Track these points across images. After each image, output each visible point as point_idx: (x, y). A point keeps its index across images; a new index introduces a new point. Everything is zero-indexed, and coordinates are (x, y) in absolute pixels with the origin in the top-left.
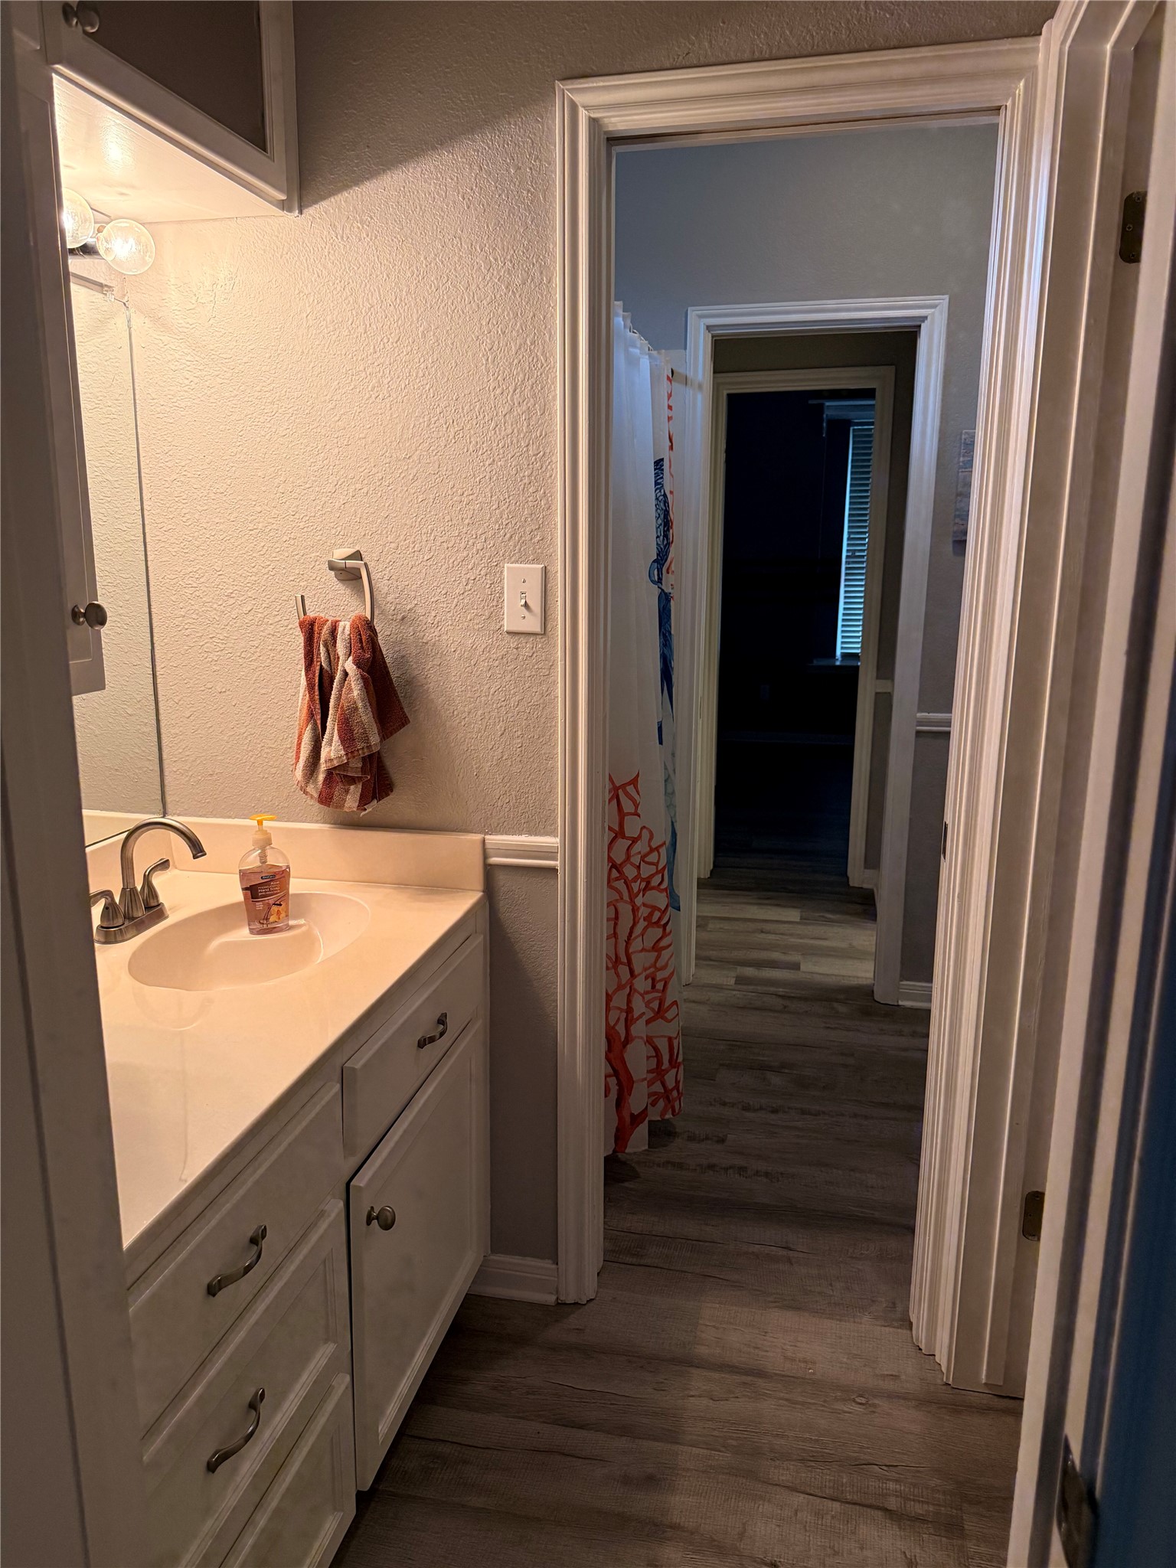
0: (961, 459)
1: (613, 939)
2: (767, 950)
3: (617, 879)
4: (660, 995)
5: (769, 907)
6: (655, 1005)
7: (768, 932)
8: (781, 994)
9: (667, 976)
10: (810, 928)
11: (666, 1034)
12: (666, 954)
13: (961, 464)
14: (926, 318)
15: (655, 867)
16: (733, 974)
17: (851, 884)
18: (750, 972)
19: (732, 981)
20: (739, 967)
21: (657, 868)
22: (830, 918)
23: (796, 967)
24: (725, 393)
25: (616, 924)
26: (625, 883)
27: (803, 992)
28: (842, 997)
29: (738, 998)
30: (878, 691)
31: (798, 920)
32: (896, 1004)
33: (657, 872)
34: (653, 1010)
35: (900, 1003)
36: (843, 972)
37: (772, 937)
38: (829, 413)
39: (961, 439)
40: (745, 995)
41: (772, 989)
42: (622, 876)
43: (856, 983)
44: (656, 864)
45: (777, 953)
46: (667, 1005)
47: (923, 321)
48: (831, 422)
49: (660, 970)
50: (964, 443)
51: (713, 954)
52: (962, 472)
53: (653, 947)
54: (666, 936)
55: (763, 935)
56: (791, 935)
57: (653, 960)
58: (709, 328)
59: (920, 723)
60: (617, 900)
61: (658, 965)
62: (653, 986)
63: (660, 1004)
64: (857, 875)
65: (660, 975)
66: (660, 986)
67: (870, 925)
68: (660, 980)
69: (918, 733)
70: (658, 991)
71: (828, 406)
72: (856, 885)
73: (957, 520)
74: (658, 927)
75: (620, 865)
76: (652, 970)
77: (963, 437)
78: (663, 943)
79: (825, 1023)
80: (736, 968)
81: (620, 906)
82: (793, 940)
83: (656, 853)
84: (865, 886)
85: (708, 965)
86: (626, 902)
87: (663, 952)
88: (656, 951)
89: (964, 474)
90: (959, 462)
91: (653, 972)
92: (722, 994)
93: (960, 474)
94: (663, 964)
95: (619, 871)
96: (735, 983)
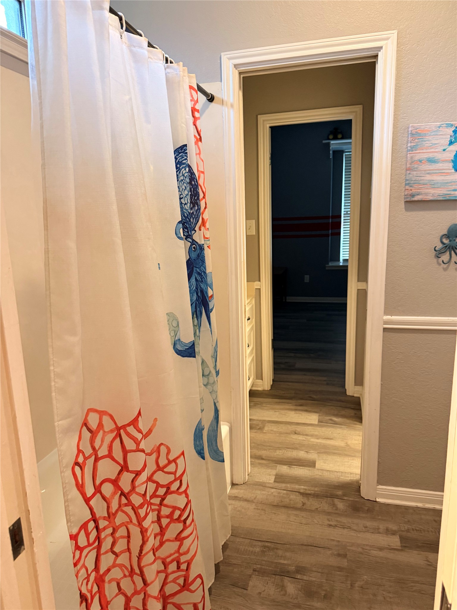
0: (409, 145)
1: (128, 554)
2: (296, 449)
3: (126, 505)
4: (184, 573)
5: (301, 412)
6: (181, 581)
7: (299, 434)
8: (302, 491)
9: (189, 558)
10: (324, 429)
11: (191, 602)
12: (187, 542)
13: (409, 148)
14: (381, 48)
15: (173, 476)
16: (274, 472)
17: (348, 394)
18: (284, 469)
19: (272, 479)
20: (278, 465)
21: (175, 476)
22: (335, 421)
23: (312, 464)
24: (268, 126)
25: (129, 542)
26: (133, 509)
27: (316, 489)
28: (340, 493)
29: (274, 496)
30: (359, 288)
31: (316, 422)
32: (375, 500)
33: (175, 480)
34: (179, 585)
35: (377, 500)
36: (342, 469)
37: (301, 438)
38: (333, 147)
39: (408, 131)
40: (279, 493)
41: (297, 487)
42: (130, 503)
43: (350, 478)
44: (174, 473)
45: (303, 452)
46: (191, 579)
47: (380, 51)
48: (334, 152)
49: (182, 555)
50: (411, 134)
51: (263, 453)
52: (410, 154)
53: (176, 538)
54: (187, 528)
55: (295, 437)
56: (312, 436)
57: (177, 547)
58: (236, 66)
59: (386, 323)
60: (127, 522)
61: (181, 551)
62: (178, 567)
63: (185, 580)
64: (351, 389)
65: (183, 559)
66: (184, 567)
67: (358, 426)
68: (184, 562)
69: (385, 329)
70: (182, 570)
71: (332, 144)
72: (351, 394)
73: (407, 187)
74: (180, 522)
75: (128, 493)
76: (176, 555)
77: (410, 129)
78: (184, 534)
79: (329, 520)
80: (276, 466)
81: (130, 527)
82: (312, 440)
83: (173, 464)
84: (355, 395)
85: (260, 464)
86: (134, 524)
87: (185, 541)
88: (179, 541)
89: (412, 155)
90: (407, 148)
91: (178, 557)
92: (264, 492)
93: (408, 155)
94: (186, 549)
95: (126, 498)
96: (275, 481)
